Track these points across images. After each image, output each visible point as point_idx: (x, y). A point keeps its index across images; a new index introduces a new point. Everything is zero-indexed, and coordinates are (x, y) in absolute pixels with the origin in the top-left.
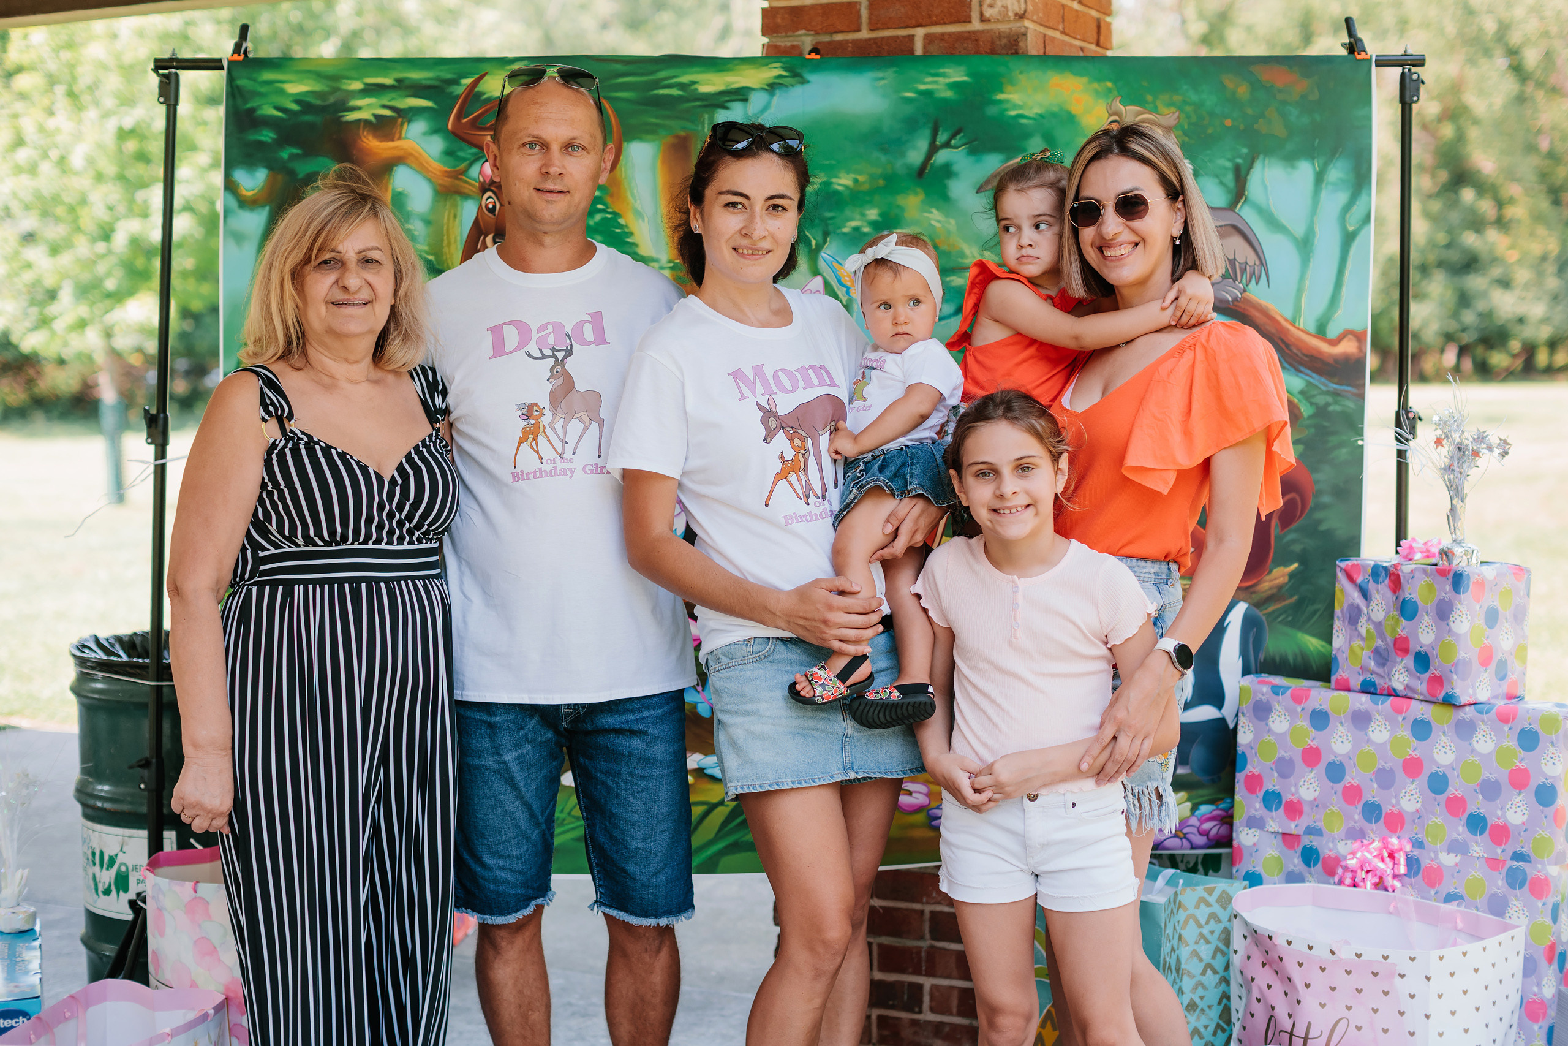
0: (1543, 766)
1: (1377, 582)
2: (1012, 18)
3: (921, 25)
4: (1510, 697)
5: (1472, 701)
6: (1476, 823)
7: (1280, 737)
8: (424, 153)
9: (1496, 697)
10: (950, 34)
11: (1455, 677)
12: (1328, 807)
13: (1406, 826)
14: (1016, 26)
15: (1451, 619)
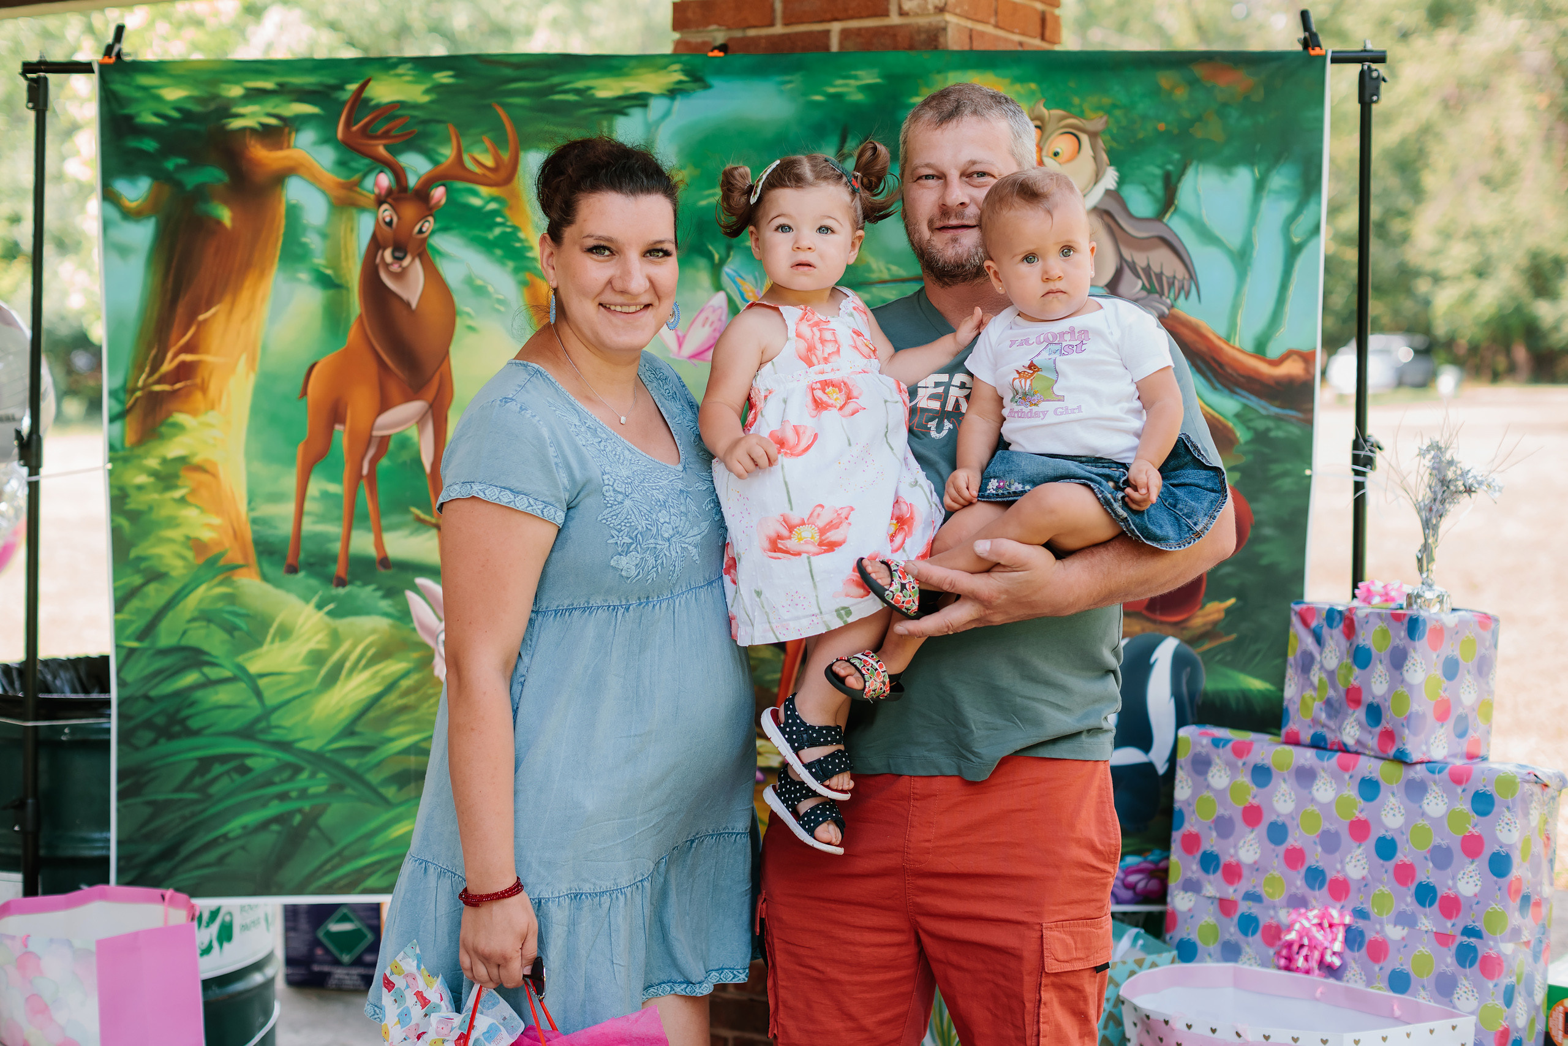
0: (1498, 832)
1: (1330, 626)
2: (932, 12)
3: (836, 19)
4: (1471, 757)
5: (1425, 758)
6: (1425, 894)
7: (1220, 793)
8: (316, 163)
9: (1454, 756)
10: (867, 29)
11: (1407, 731)
12: (1268, 871)
13: (1352, 895)
14: (936, 20)
15: (1405, 668)
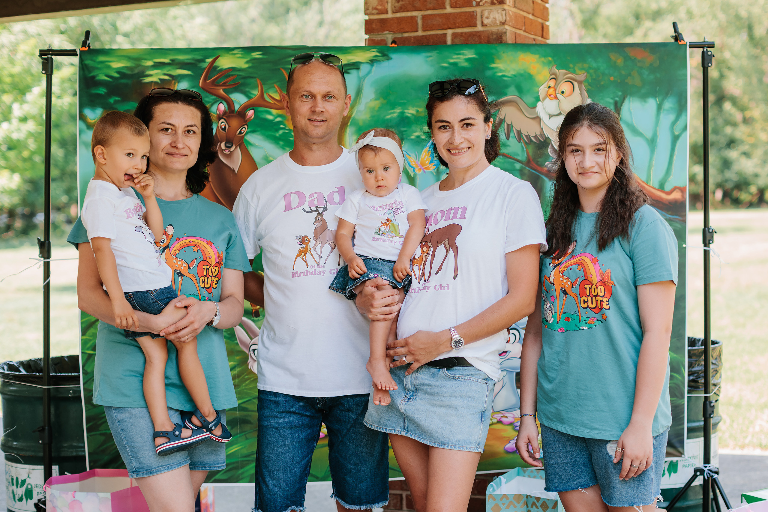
2: (499, 24)
3: (450, 28)
10: (466, 33)
14: (501, 28)
